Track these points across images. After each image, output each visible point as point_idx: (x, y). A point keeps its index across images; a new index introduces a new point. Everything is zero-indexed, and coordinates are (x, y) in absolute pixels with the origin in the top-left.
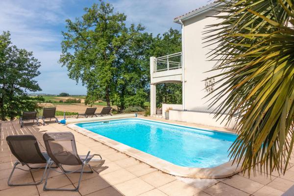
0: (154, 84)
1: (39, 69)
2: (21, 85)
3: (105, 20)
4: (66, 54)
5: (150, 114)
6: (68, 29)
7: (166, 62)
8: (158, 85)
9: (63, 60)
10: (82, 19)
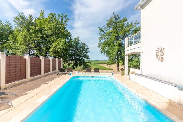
0: (127, 55)
1: (89, 50)
2: (84, 57)
3: (116, 24)
4: (100, 42)
5: (124, 74)
6: (100, 31)
7: (133, 40)
8: (129, 56)
9: (99, 46)
10: (106, 25)
